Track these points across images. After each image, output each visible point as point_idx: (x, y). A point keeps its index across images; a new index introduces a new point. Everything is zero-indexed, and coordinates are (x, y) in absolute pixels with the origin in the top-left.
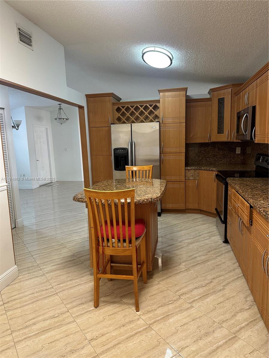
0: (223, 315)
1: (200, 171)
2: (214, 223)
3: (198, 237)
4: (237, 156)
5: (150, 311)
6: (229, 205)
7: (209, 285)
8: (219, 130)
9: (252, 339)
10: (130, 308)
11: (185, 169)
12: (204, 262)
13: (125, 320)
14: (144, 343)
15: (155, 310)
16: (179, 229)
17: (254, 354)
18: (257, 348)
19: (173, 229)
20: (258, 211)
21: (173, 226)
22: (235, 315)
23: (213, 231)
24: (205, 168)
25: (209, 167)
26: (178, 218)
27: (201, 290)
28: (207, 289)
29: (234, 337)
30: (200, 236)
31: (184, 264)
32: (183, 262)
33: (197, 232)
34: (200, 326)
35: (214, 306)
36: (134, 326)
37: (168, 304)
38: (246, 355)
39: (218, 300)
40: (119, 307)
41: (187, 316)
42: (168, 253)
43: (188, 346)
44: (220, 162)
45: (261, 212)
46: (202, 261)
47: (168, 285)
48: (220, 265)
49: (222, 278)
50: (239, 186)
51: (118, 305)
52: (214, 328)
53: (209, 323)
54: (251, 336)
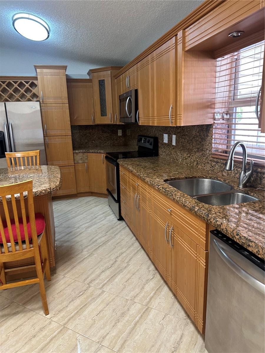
0: (133, 291)
1: (89, 154)
2: (106, 202)
3: (94, 220)
4: (119, 138)
5: (62, 310)
6: (122, 185)
7: (114, 265)
8: (102, 112)
9: (161, 305)
10: (37, 314)
11: (73, 153)
12: (105, 243)
13: (35, 329)
14: (62, 347)
15: (67, 306)
16: (74, 215)
17: (166, 318)
18: (168, 312)
19: (68, 216)
20: (157, 188)
21: (68, 213)
22: (143, 288)
23: (107, 211)
24: (93, 150)
25: (96, 150)
26: (71, 203)
27: (108, 273)
28: (113, 270)
29: (147, 309)
30: (96, 219)
31: (86, 250)
32: (85, 248)
33: (92, 215)
34: (115, 309)
35: (123, 284)
36: (47, 333)
37: (79, 296)
38: (160, 322)
39: (126, 277)
40: (24, 316)
41: (101, 303)
42: (68, 243)
43: (108, 333)
44: (105, 144)
45: (160, 189)
46: (103, 243)
47: (74, 276)
48: (120, 242)
49: (124, 255)
50: (131, 166)
51: (23, 315)
52: (128, 307)
53: (122, 303)
54: (160, 302)
